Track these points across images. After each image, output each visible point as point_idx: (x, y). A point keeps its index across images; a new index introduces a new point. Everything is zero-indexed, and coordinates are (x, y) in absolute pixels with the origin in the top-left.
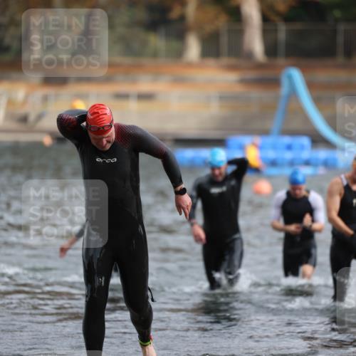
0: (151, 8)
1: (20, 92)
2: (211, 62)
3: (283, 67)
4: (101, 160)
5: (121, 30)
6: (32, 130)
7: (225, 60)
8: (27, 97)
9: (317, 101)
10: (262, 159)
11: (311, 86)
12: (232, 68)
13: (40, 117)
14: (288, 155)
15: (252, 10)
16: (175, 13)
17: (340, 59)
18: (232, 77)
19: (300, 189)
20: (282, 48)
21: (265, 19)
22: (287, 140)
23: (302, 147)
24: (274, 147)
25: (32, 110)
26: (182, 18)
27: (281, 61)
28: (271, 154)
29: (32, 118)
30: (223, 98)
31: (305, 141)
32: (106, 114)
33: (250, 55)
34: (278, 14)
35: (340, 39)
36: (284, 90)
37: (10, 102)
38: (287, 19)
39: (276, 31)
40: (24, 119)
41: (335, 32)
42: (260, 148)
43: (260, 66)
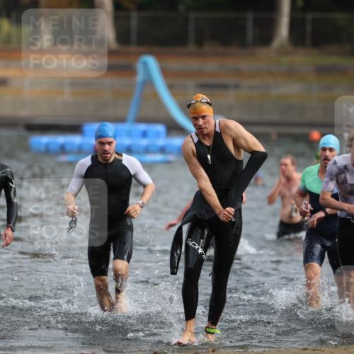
11: (165, 73)
14: (144, 142)
22: (142, 127)
23: (157, 135)
24: (129, 134)
31: (160, 128)
36: (140, 77)
39: (128, 18)
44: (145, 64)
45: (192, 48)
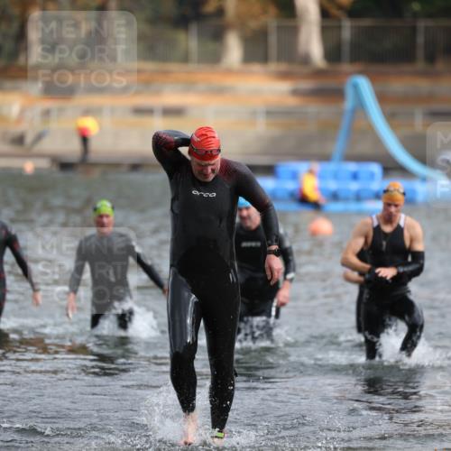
1: (14, 106)
4: (198, 193)
8: (23, 112)
9: (390, 117)
11: (382, 98)
12: (284, 76)
13: (40, 137)
14: (354, 186)
21: (325, 13)
22: (352, 167)
23: (372, 176)
24: (336, 177)
25: (30, 128)
26: (220, 12)
27: (345, 66)
28: (332, 185)
29: (29, 138)
30: (270, 113)
31: (376, 168)
32: (214, 137)
34: (341, 7)
36: (349, 103)
38: (352, 13)
39: (340, 27)
44: (356, 87)
45: (420, 65)
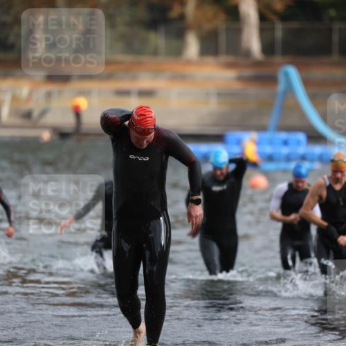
0: (151, 8)
1: (24, 89)
2: (210, 59)
3: (280, 65)
4: (134, 157)
5: (122, 28)
6: (36, 126)
7: (223, 58)
8: (30, 94)
9: (313, 98)
10: (260, 153)
11: (306, 83)
12: (230, 66)
13: (44, 113)
14: (285, 151)
15: (249, 9)
16: (175, 12)
17: (336, 57)
18: (230, 74)
19: (303, 182)
20: (278, 47)
21: (262, 18)
22: (283, 135)
23: (298, 143)
24: (271, 143)
25: (36, 106)
26: (182, 17)
27: (278, 59)
28: (268, 150)
29: (36, 114)
30: (221, 95)
31: (301, 137)
32: (151, 117)
33: (248, 54)
34: (276, 13)
35: (336, 38)
36: (281, 87)
37: (15, 99)
38: (284, 17)
39: (273, 29)
40: (28, 115)
41: (330, 30)
42: (258, 143)
43: (257, 64)
